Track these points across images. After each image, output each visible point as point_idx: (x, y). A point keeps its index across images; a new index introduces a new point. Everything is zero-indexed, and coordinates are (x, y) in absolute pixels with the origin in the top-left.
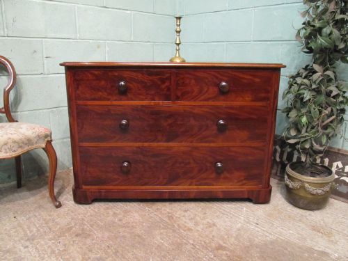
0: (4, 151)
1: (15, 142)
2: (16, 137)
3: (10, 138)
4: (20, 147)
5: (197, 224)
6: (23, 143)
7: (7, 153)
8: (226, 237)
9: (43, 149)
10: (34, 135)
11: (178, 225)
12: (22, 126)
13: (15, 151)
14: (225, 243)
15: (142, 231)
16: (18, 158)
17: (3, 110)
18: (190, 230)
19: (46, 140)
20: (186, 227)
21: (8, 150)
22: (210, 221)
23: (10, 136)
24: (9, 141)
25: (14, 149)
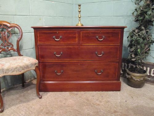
0: (15, 71)
1: (21, 67)
2: (21, 65)
3: (18, 65)
4: (23, 69)
5: (100, 102)
6: (25, 67)
7: (17, 72)
8: (116, 106)
9: (34, 70)
10: (30, 64)
11: (93, 103)
12: (24, 59)
13: (20, 71)
14: (117, 109)
15: (77, 108)
16: (23, 74)
17: (16, 50)
18: (99, 105)
19: (35, 66)
20: (96, 104)
21: (17, 71)
22: (106, 100)
23: (18, 64)
24: (18, 66)
25: (20, 70)
